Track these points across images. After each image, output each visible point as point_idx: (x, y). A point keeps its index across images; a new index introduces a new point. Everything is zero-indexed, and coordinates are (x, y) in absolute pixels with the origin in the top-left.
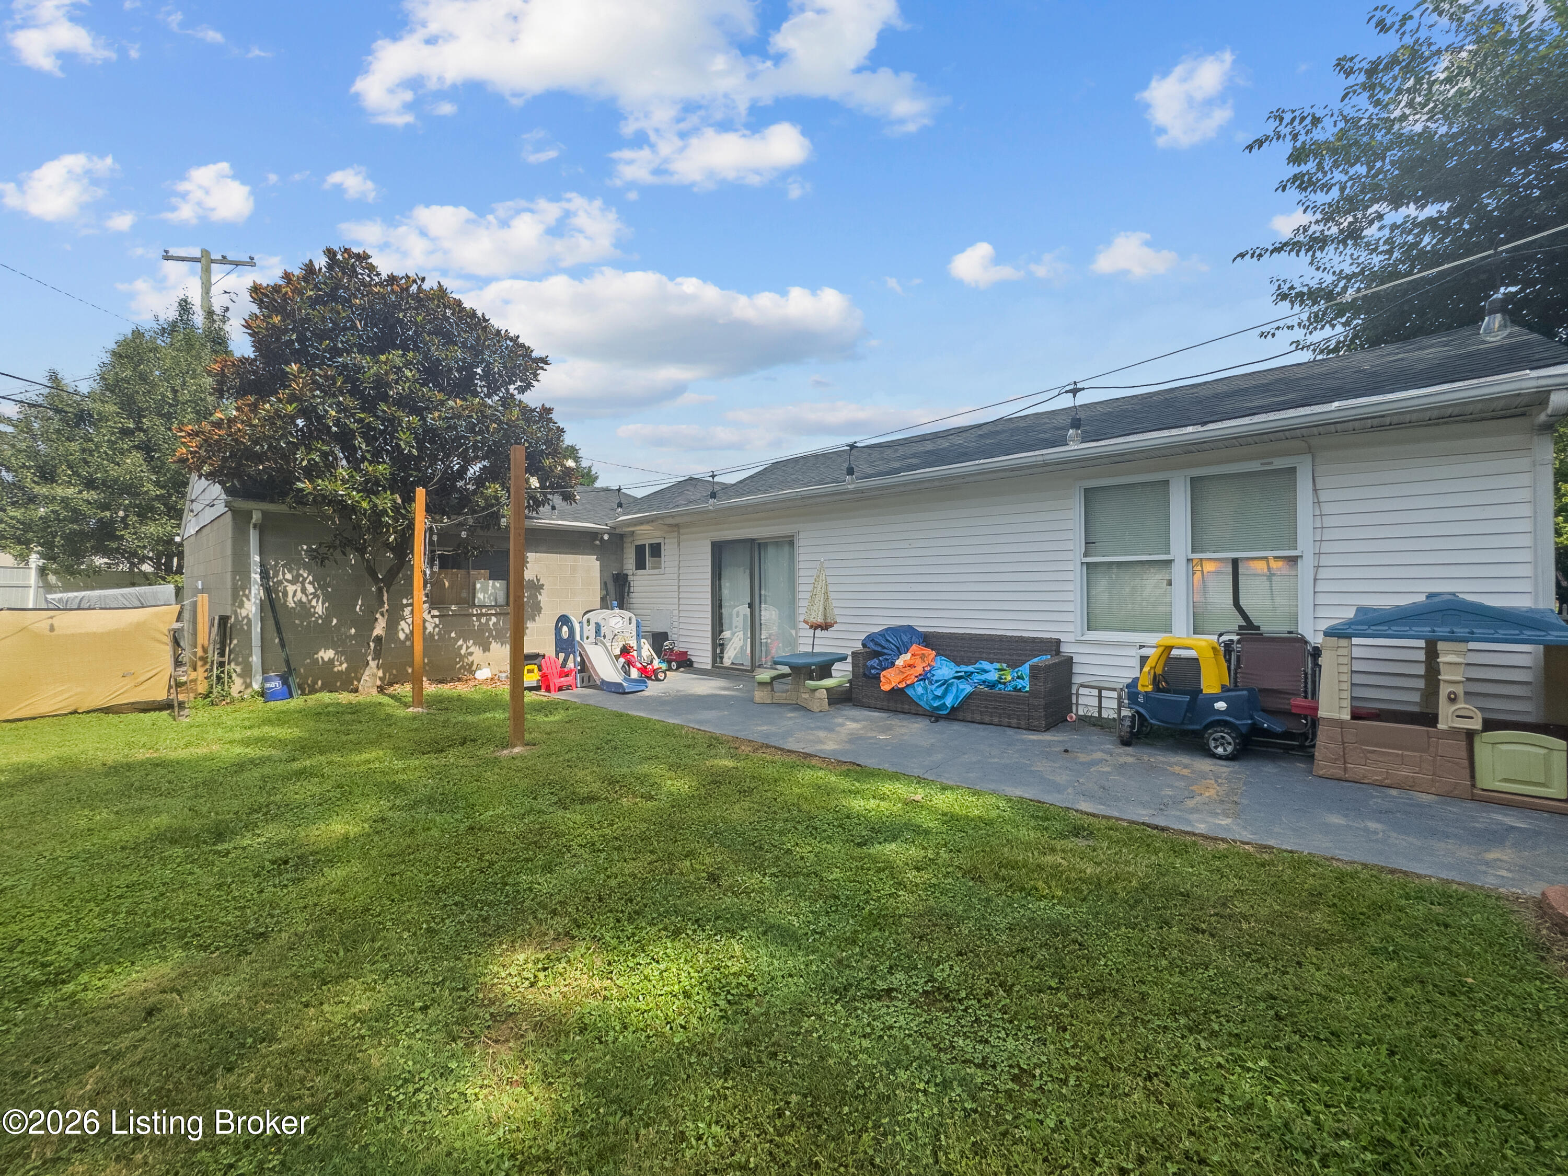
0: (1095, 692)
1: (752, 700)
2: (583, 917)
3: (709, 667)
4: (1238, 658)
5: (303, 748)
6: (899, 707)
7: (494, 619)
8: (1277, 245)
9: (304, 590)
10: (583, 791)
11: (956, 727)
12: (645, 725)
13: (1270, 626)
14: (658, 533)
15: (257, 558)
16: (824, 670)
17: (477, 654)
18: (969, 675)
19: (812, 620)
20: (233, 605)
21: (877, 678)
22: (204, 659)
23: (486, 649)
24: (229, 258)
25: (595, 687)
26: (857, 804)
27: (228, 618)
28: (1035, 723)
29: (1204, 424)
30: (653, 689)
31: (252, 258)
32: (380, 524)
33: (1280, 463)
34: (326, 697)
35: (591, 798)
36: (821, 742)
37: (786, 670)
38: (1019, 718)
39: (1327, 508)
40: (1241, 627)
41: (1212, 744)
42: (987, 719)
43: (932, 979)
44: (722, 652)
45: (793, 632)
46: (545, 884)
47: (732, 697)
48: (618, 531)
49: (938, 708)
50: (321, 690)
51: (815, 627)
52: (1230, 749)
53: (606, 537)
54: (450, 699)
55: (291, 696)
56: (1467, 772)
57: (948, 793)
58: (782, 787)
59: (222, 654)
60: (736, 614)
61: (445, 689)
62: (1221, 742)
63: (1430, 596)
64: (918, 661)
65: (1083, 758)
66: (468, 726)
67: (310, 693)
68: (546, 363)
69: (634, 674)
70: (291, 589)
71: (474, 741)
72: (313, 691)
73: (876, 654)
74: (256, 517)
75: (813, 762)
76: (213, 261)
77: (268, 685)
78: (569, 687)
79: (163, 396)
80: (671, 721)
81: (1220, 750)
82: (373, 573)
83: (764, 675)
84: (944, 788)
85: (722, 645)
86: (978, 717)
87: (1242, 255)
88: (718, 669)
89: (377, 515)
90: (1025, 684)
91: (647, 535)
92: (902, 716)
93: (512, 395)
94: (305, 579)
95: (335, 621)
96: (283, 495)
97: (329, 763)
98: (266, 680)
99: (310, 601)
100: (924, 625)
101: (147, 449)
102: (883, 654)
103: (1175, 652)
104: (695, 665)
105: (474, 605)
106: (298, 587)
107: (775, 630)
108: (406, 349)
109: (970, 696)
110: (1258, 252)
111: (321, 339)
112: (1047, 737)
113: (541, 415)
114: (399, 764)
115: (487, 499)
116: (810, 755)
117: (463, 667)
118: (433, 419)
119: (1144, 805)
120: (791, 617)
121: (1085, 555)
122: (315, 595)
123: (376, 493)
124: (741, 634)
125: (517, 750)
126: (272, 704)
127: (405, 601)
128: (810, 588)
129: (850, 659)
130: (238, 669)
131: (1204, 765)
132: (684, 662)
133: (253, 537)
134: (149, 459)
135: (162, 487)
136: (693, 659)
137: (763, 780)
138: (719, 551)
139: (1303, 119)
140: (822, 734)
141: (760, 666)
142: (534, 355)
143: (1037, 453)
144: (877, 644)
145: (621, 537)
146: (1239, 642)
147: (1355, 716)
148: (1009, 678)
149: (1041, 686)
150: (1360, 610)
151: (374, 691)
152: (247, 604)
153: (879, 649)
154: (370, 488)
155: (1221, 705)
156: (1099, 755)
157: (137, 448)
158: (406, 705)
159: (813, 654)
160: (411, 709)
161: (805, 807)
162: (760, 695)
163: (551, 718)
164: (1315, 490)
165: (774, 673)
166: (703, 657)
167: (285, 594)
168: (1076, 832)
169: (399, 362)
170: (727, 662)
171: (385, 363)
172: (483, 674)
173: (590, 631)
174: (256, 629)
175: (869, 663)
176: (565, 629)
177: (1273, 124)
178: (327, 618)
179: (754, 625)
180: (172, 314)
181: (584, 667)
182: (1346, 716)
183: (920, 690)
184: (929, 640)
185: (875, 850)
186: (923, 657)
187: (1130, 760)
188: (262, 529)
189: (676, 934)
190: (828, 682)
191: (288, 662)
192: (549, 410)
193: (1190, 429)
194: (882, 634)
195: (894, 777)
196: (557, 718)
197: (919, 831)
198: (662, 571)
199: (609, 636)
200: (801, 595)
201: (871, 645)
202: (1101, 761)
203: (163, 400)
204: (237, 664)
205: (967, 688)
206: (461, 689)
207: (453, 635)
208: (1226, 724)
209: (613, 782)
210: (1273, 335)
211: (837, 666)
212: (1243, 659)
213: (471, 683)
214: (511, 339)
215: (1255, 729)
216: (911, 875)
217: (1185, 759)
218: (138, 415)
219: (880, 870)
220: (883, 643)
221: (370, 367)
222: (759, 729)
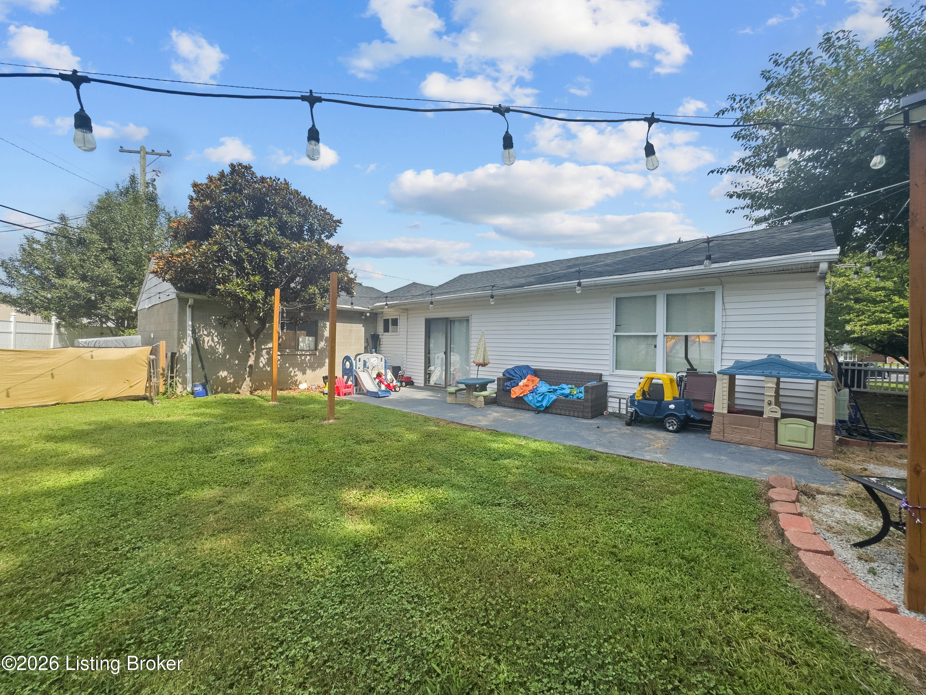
0: (618, 400)
1: (445, 402)
2: (376, 481)
3: (423, 385)
4: (685, 384)
5: (226, 418)
6: (520, 406)
7: (308, 357)
8: (731, 167)
9: (213, 340)
10: (367, 438)
11: (548, 416)
12: (393, 412)
13: (702, 369)
14: (397, 313)
15: (190, 323)
16: (483, 387)
17: (299, 376)
18: (556, 390)
19: (477, 361)
20: (178, 347)
21: (509, 391)
22: (163, 374)
23: (304, 373)
24: (156, 151)
25: (364, 394)
26: (494, 445)
27: (175, 354)
28: (587, 415)
29: (671, 269)
30: (393, 395)
31: (168, 152)
32: (256, 307)
33: (708, 289)
34: (225, 396)
35: (372, 441)
36: (479, 421)
37: (463, 386)
38: (578, 412)
39: (729, 312)
40: (688, 369)
41: (668, 425)
42: (563, 412)
43: (517, 500)
44: (429, 378)
45: (468, 368)
46: (358, 470)
47: (435, 400)
48: (374, 311)
49: (539, 407)
50: (221, 392)
51: (479, 365)
52: (675, 427)
53: (368, 314)
54: (289, 398)
55: (207, 395)
56: (773, 437)
57: (537, 443)
58: (460, 438)
59: (172, 372)
60: (438, 357)
61: (284, 393)
62: (672, 424)
63: (770, 355)
64: (531, 383)
65: (605, 430)
66: (303, 410)
67: (215, 394)
68: (340, 223)
69: (383, 387)
70: (206, 339)
71: (308, 417)
72: (216, 393)
73: (510, 379)
74: (191, 302)
75: (475, 429)
76: (147, 153)
77: (196, 389)
78: (350, 394)
79: (123, 229)
80: (404, 410)
81: (671, 428)
82: (248, 332)
83: (452, 389)
84: (535, 441)
85: (429, 374)
86: (559, 411)
87: (712, 172)
88: (427, 386)
89: (255, 302)
90: (582, 395)
91: (390, 314)
92: (521, 411)
93: (323, 240)
94: (213, 334)
95: (228, 356)
96: (205, 290)
97: (242, 425)
98: (194, 386)
99: (216, 346)
100: (535, 365)
101: (114, 259)
102: (512, 379)
103: (654, 381)
104: (415, 384)
105: (298, 350)
106: (210, 338)
107: (458, 366)
108: (270, 217)
109: (555, 401)
110: (721, 170)
111: (228, 212)
112: (592, 421)
113: (337, 250)
114: (277, 426)
115: (309, 295)
116: (474, 427)
117: (292, 382)
118: (284, 253)
119: (626, 449)
120: (467, 360)
121: (616, 331)
122: (218, 343)
123: (254, 291)
124: (439, 368)
125: (331, 421)
126: (198, 398)
127: (263, 347)
128: (477, 344)
129: (496, 382)
130: (180, 380)
131: (662, 434)
132: (409, 382)
133: (189, 311)
134: (115, 264)
135: (122, 281)
136: (414, 381)
137: (451, 436)
138: (429, 323)
139: (746, 100)
140: (480, 418)
141: (450, 385)
142: (334, 219)
143: (592, 279)
144: (510, 374)
145: (376, 314)
146: (686, 376)
147: (729, 412)
148: (575, 392)
149: (589, 397)
150: (737, 362)
151: (248, 393)
152: (185, 347)
153: (511, 377)
154: (252, 289)
155: (672, 406)
156: (614, 429)
157: (110, 259)
158: (267, 401)
159: (477, 379)
160: (271, 402)
161: (470, 446)
162: (449, 399)
163: (344, 408)
164: (723, 303)
165: (457, 388)
166: (419, 380)
167: (204, 342)
168: (591, 458)
169: (266, 223)
170: (432, 383)
171: (260, 224)
172: (303, 386)
173: (360, 365)
174: (189, 359)
175: (506, 384)
176: (348, 363)
177: (730, 102)
178: (224, 355)
179: (447, 364)
180: (127, 183)
181: (357, 382)
182: (725, 411)
183: (530, 398)
184: (537, 373)
185: (501, 462)
186: (533, 381)
187: (628, 431)
188: (192, 307)
189: (415, 487)
190: (484, 393)
191: (206, 377)
192: (341, 248)
193: (665, 271)
194: (513, 369)
195: (514, 436)
196: (347, 407)
197: (520, 455)
198: (398, 333)
199: (371, 368)
200: (472, 348)
201: (507, 375)
202: (613, 432)
203: (123, 232)
204: (180, 378)
205: (554, 397)
206: (292, 393)
207: (287, 365)
208: (674, 415)
209: (380, 435)
210: (733, 212)
211: (489, 386)
212: (687, 385)
213: (297, 391)
214: (323, 210)
215: (687, 418)
216: (514, 470)
217: (654, 432)
218: (110, 241)
219: (501, 468)
220: (513, 374)
221: (252, 227)
222: (450, 415)
